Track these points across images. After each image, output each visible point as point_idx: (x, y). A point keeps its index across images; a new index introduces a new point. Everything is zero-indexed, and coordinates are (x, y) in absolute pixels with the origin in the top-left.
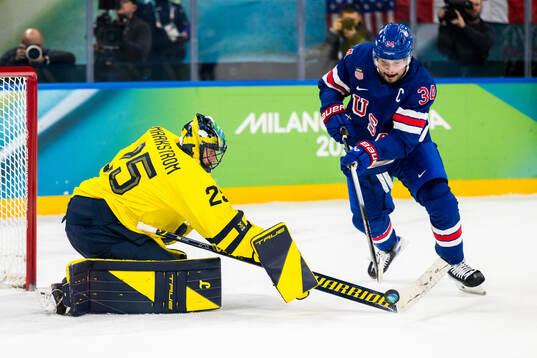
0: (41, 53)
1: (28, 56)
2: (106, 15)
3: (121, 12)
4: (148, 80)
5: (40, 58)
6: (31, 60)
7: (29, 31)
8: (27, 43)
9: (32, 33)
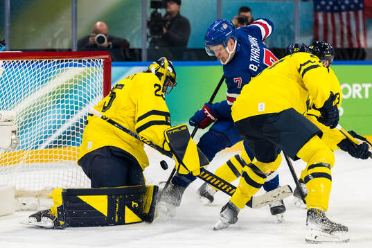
0: (106, 39)
1: (96, 42)
2: (156, 12)
3: (169, 10)
4: (186, 60)
5: (106, 43)
6: (98, 45)
7: (98, 24)
8: (97, 32)
9: (101, 25)
